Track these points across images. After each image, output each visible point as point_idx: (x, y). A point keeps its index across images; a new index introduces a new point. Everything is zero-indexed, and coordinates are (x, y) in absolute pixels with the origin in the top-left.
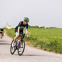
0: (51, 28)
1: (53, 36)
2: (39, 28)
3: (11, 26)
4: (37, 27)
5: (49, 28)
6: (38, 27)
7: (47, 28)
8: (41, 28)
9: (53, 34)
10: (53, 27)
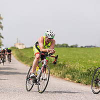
0: (87, 46)
1: (90, 60)
2: (69, 47)
3: (23, 44)
4: (65, 46)
5: (85, 47)
6: (67, 46)
7: (82, 47)
8: (72, 47)
9: (91, 57)
10: (92, 46)
